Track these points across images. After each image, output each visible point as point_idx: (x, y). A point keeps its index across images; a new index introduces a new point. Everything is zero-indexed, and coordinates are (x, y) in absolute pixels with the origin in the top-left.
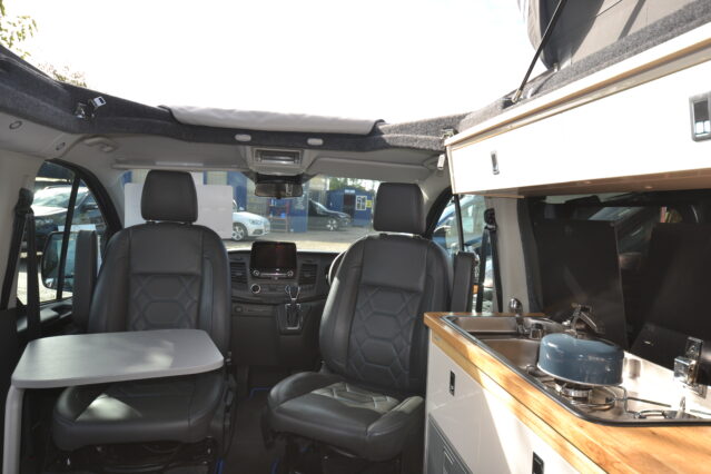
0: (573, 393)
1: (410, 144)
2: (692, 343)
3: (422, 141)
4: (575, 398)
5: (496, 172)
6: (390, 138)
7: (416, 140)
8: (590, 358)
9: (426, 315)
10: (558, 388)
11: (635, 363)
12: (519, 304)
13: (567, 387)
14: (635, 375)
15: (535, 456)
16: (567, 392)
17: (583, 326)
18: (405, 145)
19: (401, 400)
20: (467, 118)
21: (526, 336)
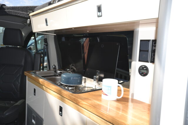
0: (70, 88)
1: (16, 14)
2: (97, 72)
3: (21, 14)
4: (71, 90)
5: (47, 25)
6: (8, 11)
7: (19, 13)
8: (74, 78)
9: (25, 72)
10: (66, 88)
11: (85, 79)
12: (55, 66)
13: (68, 87)
14: (85, 82)
15: (60, 107)
16: (68, 89)
17: (72, 70)
18: (14, 14)
19: (17, 102)
20: (37, 7)
21: (57, 76)
